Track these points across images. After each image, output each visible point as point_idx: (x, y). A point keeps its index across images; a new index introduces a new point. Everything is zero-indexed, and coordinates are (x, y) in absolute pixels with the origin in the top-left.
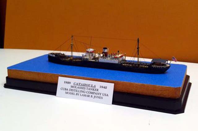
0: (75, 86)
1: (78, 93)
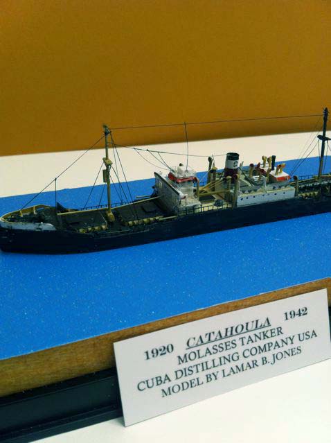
0: (195, 350)
1: (210, 372)
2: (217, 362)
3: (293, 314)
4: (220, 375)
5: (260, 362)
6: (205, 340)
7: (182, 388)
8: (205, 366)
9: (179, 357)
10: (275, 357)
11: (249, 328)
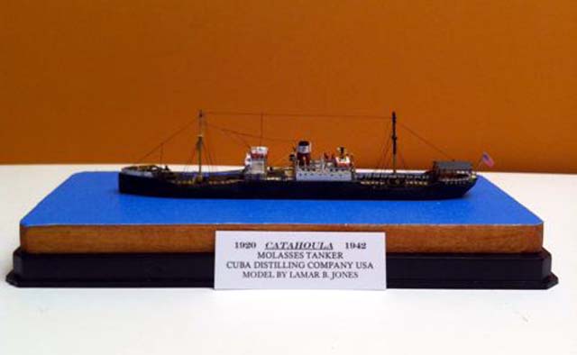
0: (272, 251)
1: (281, 270)
2: (287, 265)
3: (353, 246)
4: (288, 275)
5: (321, 275)
6: (280, 246)
7: (257, 275)
8: (277, 264)
9: (259, 253)
10: (334, 275)
11: (315, 246)
